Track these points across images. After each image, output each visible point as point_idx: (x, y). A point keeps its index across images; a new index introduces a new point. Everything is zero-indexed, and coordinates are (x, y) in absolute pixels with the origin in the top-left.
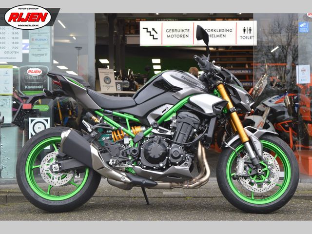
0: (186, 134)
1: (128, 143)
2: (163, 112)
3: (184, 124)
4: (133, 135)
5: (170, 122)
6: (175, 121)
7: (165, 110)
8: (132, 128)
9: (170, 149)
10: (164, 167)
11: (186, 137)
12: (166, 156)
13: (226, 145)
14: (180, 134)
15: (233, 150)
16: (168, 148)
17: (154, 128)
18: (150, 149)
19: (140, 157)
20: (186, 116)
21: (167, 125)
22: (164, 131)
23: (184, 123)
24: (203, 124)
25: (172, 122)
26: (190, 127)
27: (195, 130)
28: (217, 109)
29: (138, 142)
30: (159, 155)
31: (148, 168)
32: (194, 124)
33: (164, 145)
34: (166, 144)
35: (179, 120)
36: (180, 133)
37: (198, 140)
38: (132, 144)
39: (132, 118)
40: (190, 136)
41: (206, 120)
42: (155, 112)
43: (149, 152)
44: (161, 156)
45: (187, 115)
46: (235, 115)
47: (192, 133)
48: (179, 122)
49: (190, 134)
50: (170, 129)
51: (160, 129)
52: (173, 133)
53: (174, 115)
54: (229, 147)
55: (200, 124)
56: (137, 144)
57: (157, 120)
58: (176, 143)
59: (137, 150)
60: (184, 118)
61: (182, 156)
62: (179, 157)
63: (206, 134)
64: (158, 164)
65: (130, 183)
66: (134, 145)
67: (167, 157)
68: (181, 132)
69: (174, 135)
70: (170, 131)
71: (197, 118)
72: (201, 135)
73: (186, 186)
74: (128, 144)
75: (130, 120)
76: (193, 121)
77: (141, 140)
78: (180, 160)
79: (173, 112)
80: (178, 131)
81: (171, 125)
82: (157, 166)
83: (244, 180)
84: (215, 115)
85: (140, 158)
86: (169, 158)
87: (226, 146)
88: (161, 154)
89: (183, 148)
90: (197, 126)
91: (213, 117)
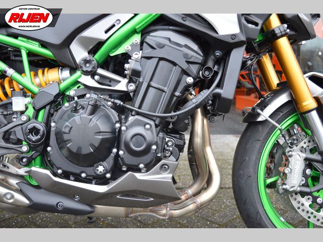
0: (165, 89)
1: (23, 109)
2: (106, 32)
3: (162, 62)
4: (36, 90)
5: (126, 57)
6: (137, 55)
7: (114, 26)
8: (40, 72)
9: (123, 128)
10: (108, 175)
11: (165, 98)
12: (113, 147)
13: (259, 115)
14: (151, 89)
15: (274, 127)
16: (118, 125)
17: (86, 73)
18: (67, 130)
19: (48, 145)
20: (167, 42)
21: (117, 64)
22: (111, 80)
23: (161, 59)
24: (210, 64)
25: (130, 57)
26: (176, 71)
27: (190, 80)
28: (250, 25)
29: (44, 107)
30: (92, 145)
31: (66, 175)
32: (188, 62)
33: (107, 117)
34: (114, 115)
35: (148, 51)
36: (149, 86)
37: (196, 107)
38: (31, 112)
39: (36, 47)
40: (177, 94)
41: (218, 53)
42: (89, 33)
43: (66, 137)
44: (97, 149)
45: (169, 40)
46: (284, 44)
47: (181, 88)
48: (149, 58)
49: (175, 89)
50: (124, 76)
51: (102, 76)
52: (132, 87)
53: (137, 38)
54: (266, 120)
55: (203, 64)
56: (41, 113)
57: (93, 52)
58: (138, 114)
59: (41, 128)
60: (161, 46)
61: (154, 147)
62: (148, 150)
63: (218, 91)
64: (92, 166)
65: (29, 207)
66: (36, 116)
67: (115, 150)
68: (153, 84)
69: (136, 92)
70: (126, 81)
71: (195, 47)
72: (205, 93)
73: (164, 212)
74: (22, 113)
75: (30, 54)
76: (186, 56)
77: (51, 103)
78: (148, 158)
79: (134, 32)
80: (144, 80)
81: (127, 66)
82: (90, 170)
83: (299, 197)
84: (243, 38)
85: (49, 149)
86: (121, 153)
87: (260, 119)
88: (97, 145)
89: (156, 126)
90: (194, 69)
91: (238, 44)
